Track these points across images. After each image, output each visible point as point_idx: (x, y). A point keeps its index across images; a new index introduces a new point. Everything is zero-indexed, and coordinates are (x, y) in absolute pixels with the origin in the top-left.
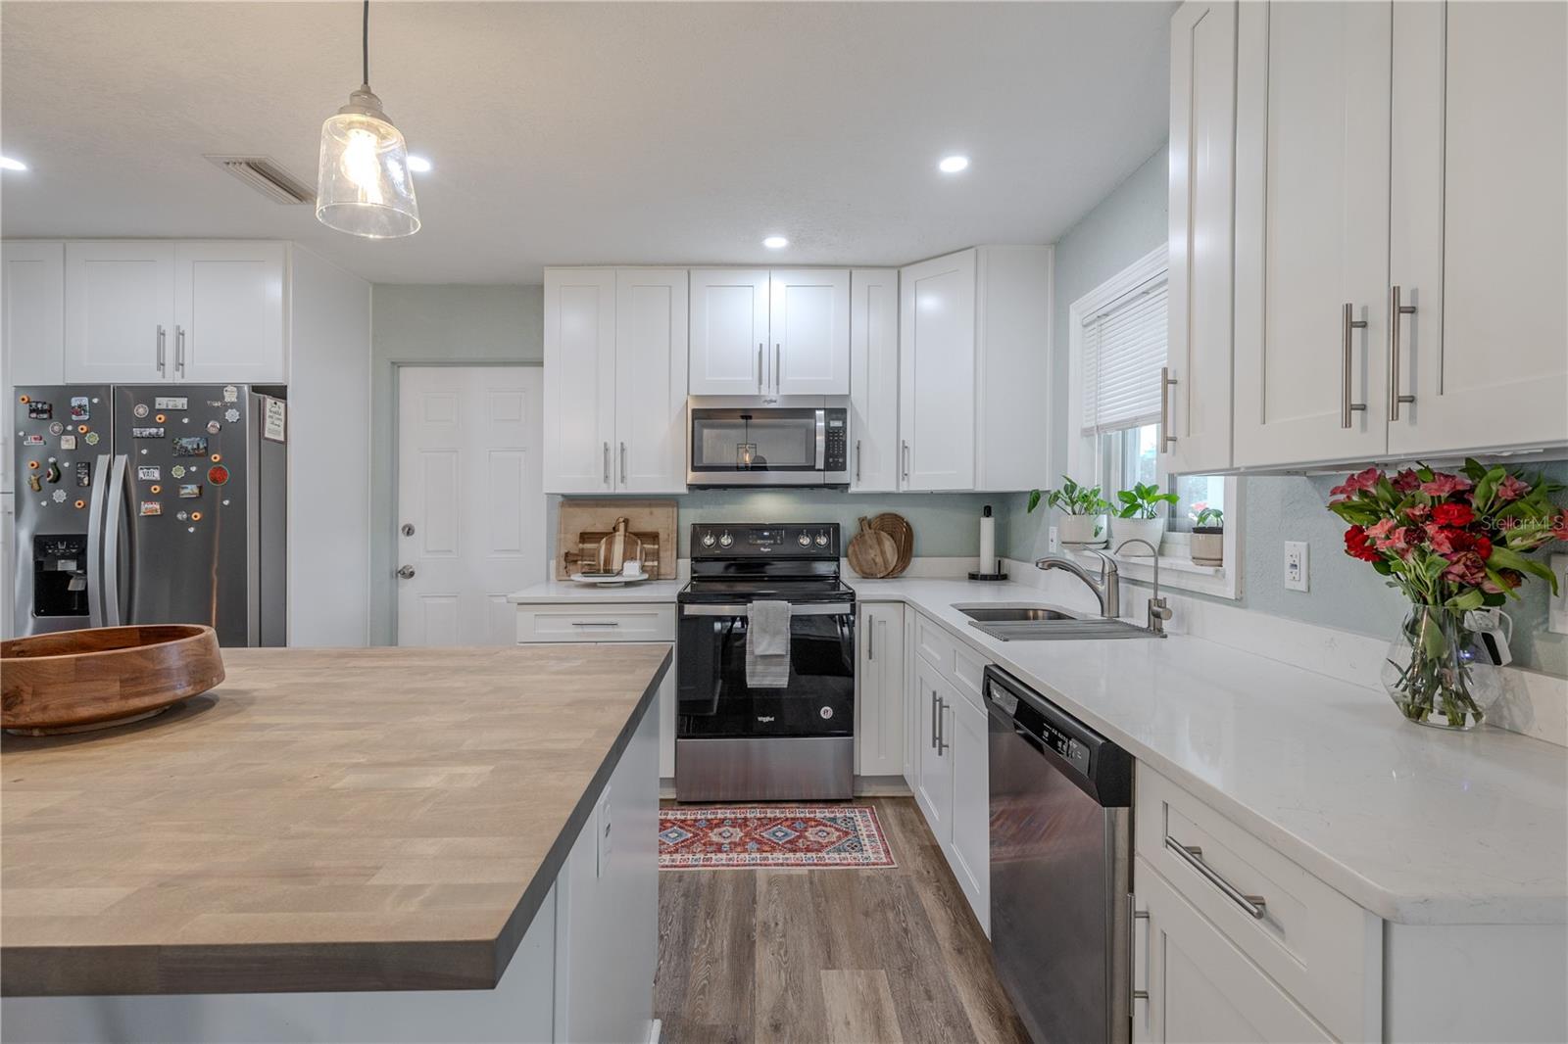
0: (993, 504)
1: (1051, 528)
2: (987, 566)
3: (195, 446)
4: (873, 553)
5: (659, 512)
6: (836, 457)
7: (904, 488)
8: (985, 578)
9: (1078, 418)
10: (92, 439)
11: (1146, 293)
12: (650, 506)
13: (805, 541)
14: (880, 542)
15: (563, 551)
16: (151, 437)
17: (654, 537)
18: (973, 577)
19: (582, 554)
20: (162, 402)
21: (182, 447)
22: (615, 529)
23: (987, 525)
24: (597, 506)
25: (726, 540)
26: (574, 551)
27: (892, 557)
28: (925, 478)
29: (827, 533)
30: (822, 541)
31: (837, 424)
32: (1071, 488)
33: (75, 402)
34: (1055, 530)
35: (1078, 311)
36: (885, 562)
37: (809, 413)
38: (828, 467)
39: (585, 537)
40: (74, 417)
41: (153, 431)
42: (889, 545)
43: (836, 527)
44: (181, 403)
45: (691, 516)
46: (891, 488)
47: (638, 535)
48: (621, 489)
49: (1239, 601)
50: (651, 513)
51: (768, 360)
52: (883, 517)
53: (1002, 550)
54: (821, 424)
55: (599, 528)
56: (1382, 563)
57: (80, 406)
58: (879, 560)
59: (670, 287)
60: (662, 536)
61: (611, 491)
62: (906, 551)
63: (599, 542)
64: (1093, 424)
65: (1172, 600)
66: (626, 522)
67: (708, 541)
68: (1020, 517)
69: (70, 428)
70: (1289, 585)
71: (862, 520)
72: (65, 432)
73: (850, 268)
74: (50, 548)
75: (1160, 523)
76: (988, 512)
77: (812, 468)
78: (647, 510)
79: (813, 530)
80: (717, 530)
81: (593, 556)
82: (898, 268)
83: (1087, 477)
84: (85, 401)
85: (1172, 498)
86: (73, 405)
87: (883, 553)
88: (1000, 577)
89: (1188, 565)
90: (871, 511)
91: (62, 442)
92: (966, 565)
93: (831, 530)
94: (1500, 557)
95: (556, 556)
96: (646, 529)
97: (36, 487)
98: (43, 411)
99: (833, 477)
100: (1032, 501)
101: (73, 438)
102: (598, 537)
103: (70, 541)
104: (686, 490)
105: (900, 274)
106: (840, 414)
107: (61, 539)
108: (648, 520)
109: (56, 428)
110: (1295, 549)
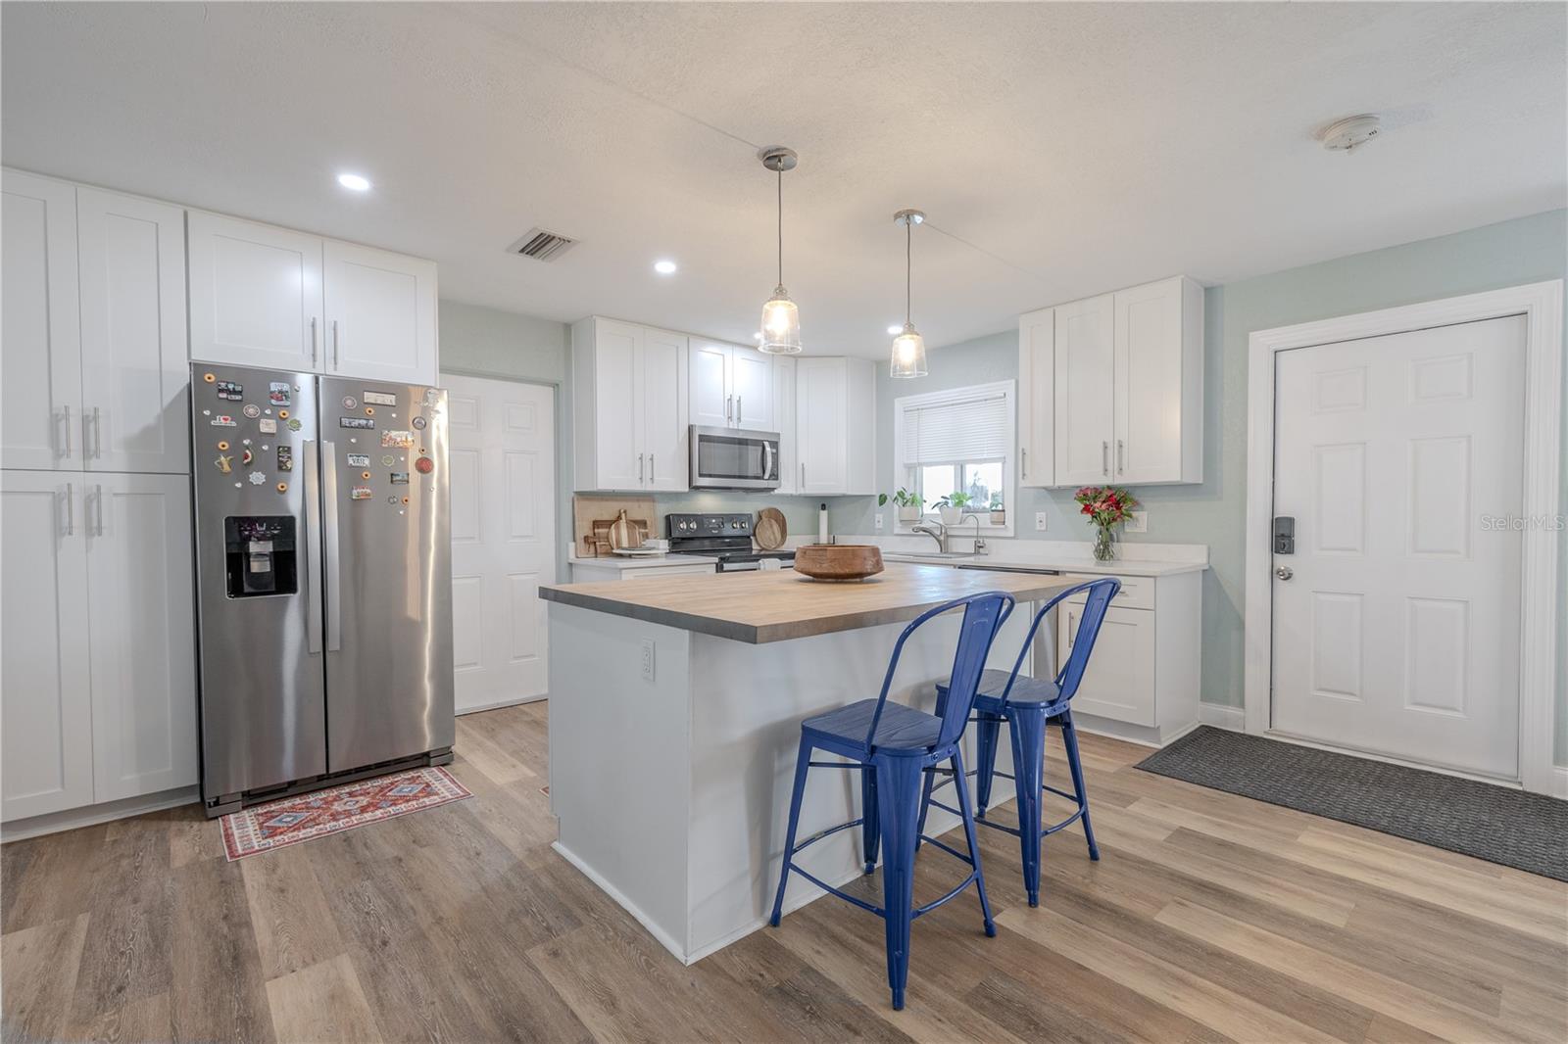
0: (824, 503)
1: (877, 515)
3: (404, 439)
4: (769, 534)
5: (645, 505)
6: (775, 476)
7: (802, 491)
9: (900, 459)
11: (952, 405)
12: (638, 500)
13: (736, 526)
14: (771, 526)
15: (582, 535)
16: (360, 427)
17: (643, 524)
19: (598, 537)
20: (370, 397)
21: (391, 438)
22: (619, 518)
23: (824, 514)
24: (602, 500)
25: (694, 525)
26: (591, 535)
27: (778, 536)
28: (814, 486)
29: (746, 521)
30: (744, 526)
31: (774, 451)
33: (274, 387)
34: (880, 516)
35: (901, 403)
36: (775, 539)
37: (760, 443)
38: (769, 478)
39: (596, 524)
40: (274, 402)
41: (363, 422)
42: (776, 527)
43: (750, 517)
44: (390, 399)
45: (663, 509)
46: (790, 492)
47: (634, 522)
48: (649, 487)
50: (639, 507)
51: (733, 406)
52: (778, 510)
54: (768, 449)
55: (606, 517)
56: (1095, 515)
57: (280, 392)
58: (772, 537)
59: (677, 348)
60: (649, 524)
61: (643, 489)
62: (784, 534)
63: (609, 527)
64: (916, 461)
66: (625, 512)
67: (681, 526)
69: (268, 412)
70: (1038, 528)
71: (766, 513)
72: (263, 415)
74: (246, 530)
76: (824, 507)
77: (762, 478)
78: (636, 504)
79: (740, 519)
80: (688, 518)
81: (607, 538)
82: (796, 357)
84: (285, 387)
86: (272, 389)
87: (774, 533)
89: (990, 525)
90: (770, 506)
91: (261, 425)
93: (748, 519)
95: (574, 540)
96: (639, 518)
97: (227, 468)
98: (235, 392)
99: (772, 484)
100: (883, 499)
101: (273, 422)
102: (608, 524)
103: (269, 521)
104: (687, 490)
105: (796, 361)
106: (775, 445)
107: (260, 520)
108: (638, 511)
109: (251, 410)
110: (1040, 515)
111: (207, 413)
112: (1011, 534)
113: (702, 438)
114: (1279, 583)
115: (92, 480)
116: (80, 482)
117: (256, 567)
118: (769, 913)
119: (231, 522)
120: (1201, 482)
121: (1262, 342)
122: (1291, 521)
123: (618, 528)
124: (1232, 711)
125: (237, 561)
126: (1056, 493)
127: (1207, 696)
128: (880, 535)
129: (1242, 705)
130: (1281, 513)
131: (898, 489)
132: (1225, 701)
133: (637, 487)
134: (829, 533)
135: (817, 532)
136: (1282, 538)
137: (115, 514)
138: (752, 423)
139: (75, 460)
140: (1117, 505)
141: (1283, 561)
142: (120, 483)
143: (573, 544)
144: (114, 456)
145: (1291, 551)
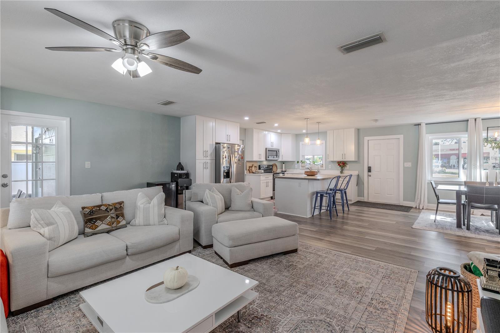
1: (296, 165)
7: (282, 160)
9: (301, 154)
10: (230, 152)
11: (312, 144)
13: (271, 167)
15: (248, 169)
20: (237, 147)
22: (253, 166)
23: (284, 165)
24: (250, 162)
35: (300, 143)
36: (276, 170)
37: (276, 151)
42: (276, 168)
44: (239, 147)
45: (259, 164)
51: (272, 144)
56: (340, 166)
57: (229, 147)
64: (304, 155)
65: (320, 170)
66: (254, 164)
69: (228, 150)
70: (330, 168)
73: (277, 133)
76: (284, 163)
78: (256, 163)
81: (251, 170)
89: (320, 167)
99: (277, 159)
100: (298, 162)
104: (264, 160)
105: (282, 135)
106: (279, 151)
110: (330, 166)
112: (324, 169)
113: (268, 150)
114: (369, 177)
115: (207, 161)
117: (225, 174)
118: (312, 215)
120: (357, 161)
121: (366, 138)
122: (371, 167)
123: (253, 168)
124: (362, 198)
126: (333, 162)
127: (358, 196)
128: (296, 169)
129: (364, 197)
130: (369, 166)
131: (301, 159)
132: (361, 197)
133: (258, 160)
134: (285, 169)
135: (282, 168)
136: (369, 170)
138: (275, 147)
139: (205, 158)
140: (344, 164)
141: (370, 173)
142: (210, 161)
143: (246, 171)
144: (209, 157)
145: (371, 172)
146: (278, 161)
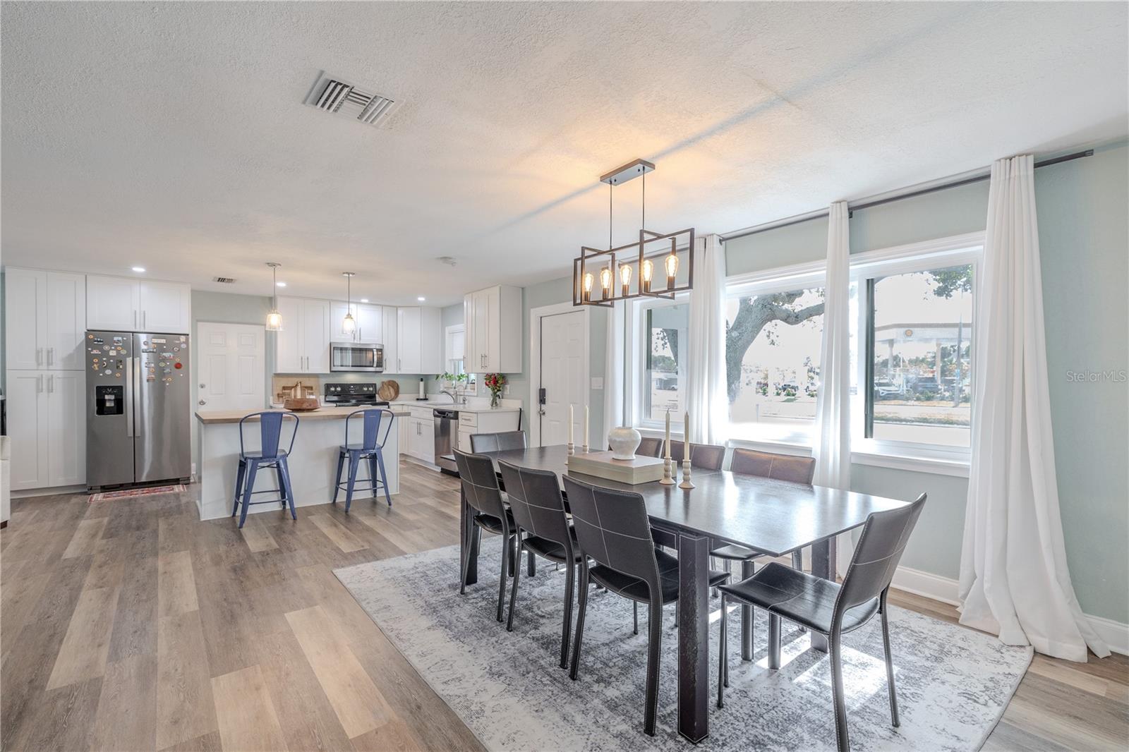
0: (423, 378)
1: (441, 384)
2: (422, 396)
3: (169, 356)
4: (387, 393)
5: (312, 379)
6: (380, 364)
7: (399, 373)
8: (421, 399)
9: (448, 357)
10: (124, 352)
12: (309, 377)
13: (365, 389)
14: (389, 389)
15: (277, 393)
17: (311, 388)
18: (418, 399)
19: (284, 394)
20: (154, 341)
21: (163, 356)
22: (297, 385)
23: (422, 384)
24: (288, 377)
25: (339, 389)
26: (281, 393)
27: (393, 395)
28: (405, 370)
29: (372, 387)
30: (371, 389)
31: (380, 353)
32: (446, 374)
33: (116, 339)
34: (443, 384)
35: (448, 329)
36: (391, 396)
37: (371, 350)
38: (377, 366)
39: (284, 388)
40: (115, 344)
41: (151, 350)
42: (392, 390)
43: (375, 384)
44: (163, 341)
45: (324, 381)
46: (395, 373)
47: (306, 387)
48: (307, 372)
49: (477, 396)
51: (357, 332)
52: (389, 382)
53: (426, 392)
54: (375, 353)
55: (290, 385)
56: (490, 387)
57: (118, 341)
58: (389, 395)
59: (324, 307)
60: (314, 388)
61: (304, 372)
62: (397, 393)
63: (291, 389)
64: (451, 359)
65: (467, 398)
66: (300, 383)
67: (333, 389)
68: (432, 381)
69: (113, 348)
70: (483, 392)
71: (383, 382)
72: (111, 349)
73: (382, 306)
74: (104, 391)
75: (465, 382)
76: (422, 380)
77: (372, 366)
78: (308, 379)
79: (368, 385)
80: (336, 386)
81: (289, 394)
82: (397, 308)
83: (450, 372)
84: (120, 338)
85: (467, 377)
87: (390, 393)
88: (426, 399)
90: (385, 380)
91: (110, 353)
92: (415, 396)
93: (374, 385)
94: (498, 385)
95: (273, 395)
96: (309, 385)
97: (97, 369)
98: (100, 341)
99: (378, 369)
100: (438, 377)
101: (115, 351)
102: (290, 388)
103: (113, 388)
104: (329, 372)
105: (397, 309)
106: (381, 350)
107: (109, 387)
108: (307, 382)
109: (106, 348)
111: (90, 349)
112: (476, 394)
113: (338, 348)
114: (542, 416)
115: (50, 373)
116: (46, 374)
117: (108, 404)
119: (97, 387)
120: (521, 372)
121: (537, 313)
122: (544, 390)
123: (295, 391)
125: (101, 403)
130: (542, 388)
131: (446, 371)
133: (300, 372)
135: (419, 393)
136: (543, 397)
137: (58, 385)
138: (367, 340)
139: (44, 366)
141: (543, 407)
142: (60, 374)
143: (272, 397)
144: (58, 364)
145: (544, 403)
146: (384, 374)
